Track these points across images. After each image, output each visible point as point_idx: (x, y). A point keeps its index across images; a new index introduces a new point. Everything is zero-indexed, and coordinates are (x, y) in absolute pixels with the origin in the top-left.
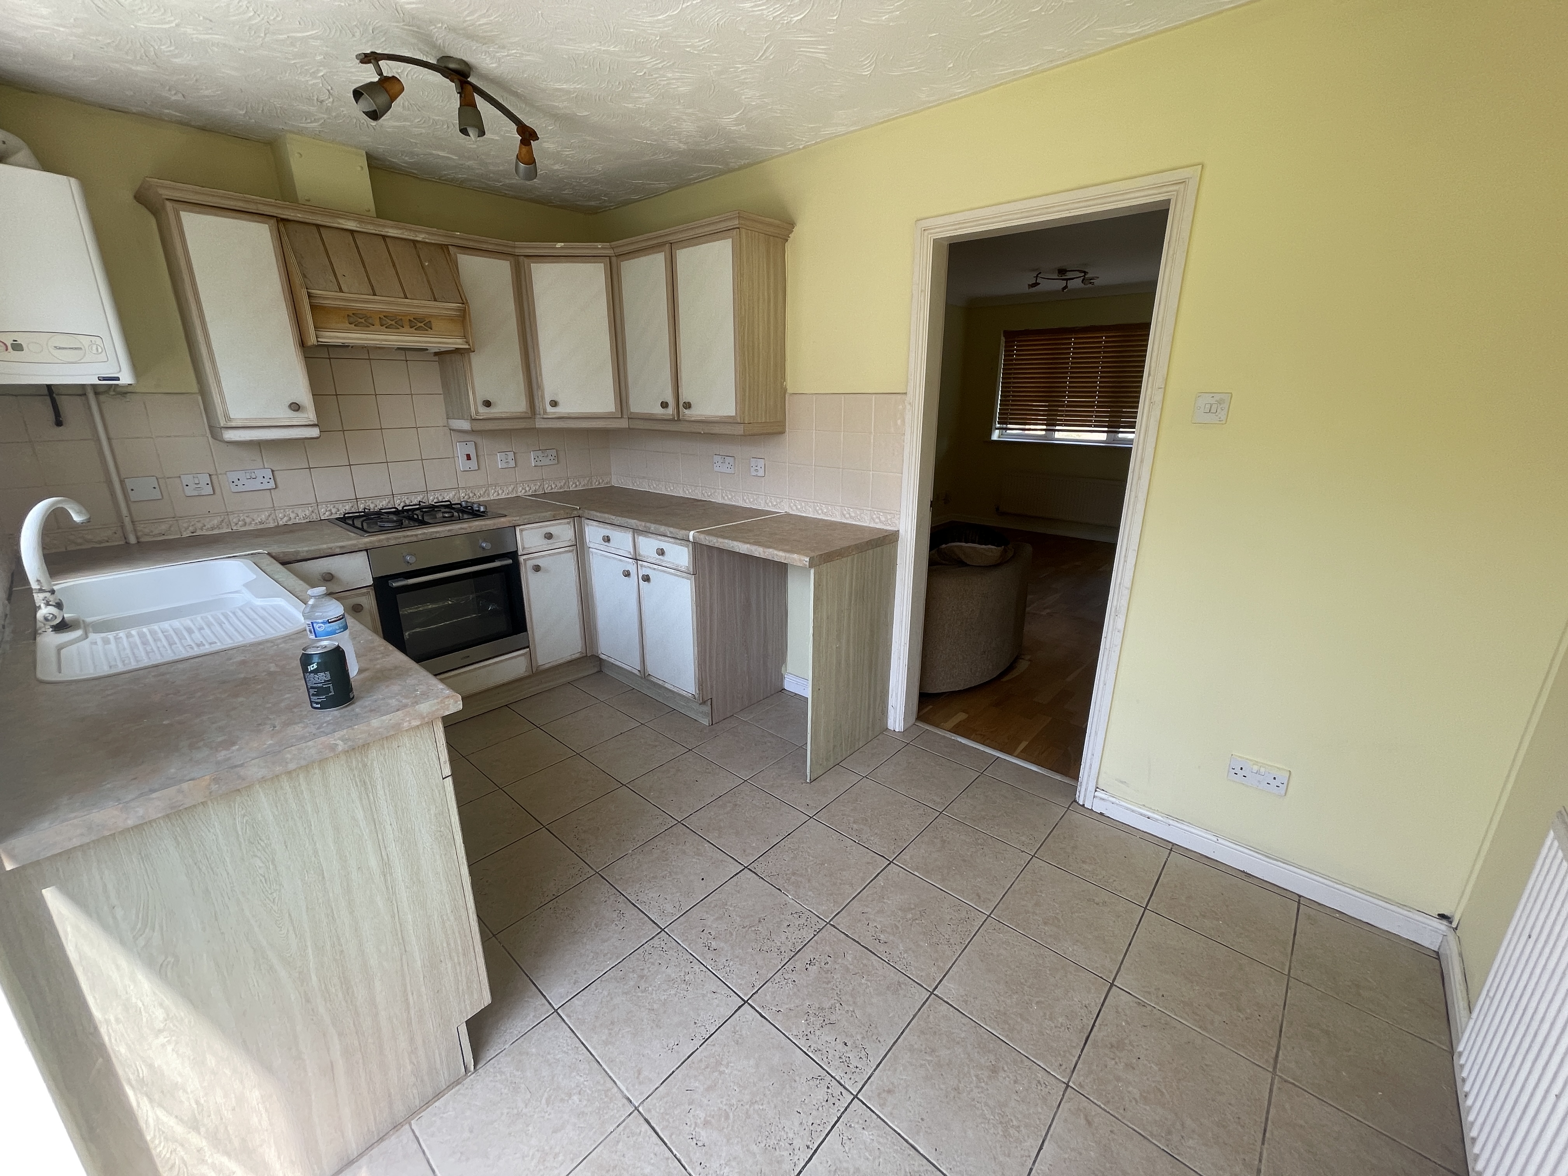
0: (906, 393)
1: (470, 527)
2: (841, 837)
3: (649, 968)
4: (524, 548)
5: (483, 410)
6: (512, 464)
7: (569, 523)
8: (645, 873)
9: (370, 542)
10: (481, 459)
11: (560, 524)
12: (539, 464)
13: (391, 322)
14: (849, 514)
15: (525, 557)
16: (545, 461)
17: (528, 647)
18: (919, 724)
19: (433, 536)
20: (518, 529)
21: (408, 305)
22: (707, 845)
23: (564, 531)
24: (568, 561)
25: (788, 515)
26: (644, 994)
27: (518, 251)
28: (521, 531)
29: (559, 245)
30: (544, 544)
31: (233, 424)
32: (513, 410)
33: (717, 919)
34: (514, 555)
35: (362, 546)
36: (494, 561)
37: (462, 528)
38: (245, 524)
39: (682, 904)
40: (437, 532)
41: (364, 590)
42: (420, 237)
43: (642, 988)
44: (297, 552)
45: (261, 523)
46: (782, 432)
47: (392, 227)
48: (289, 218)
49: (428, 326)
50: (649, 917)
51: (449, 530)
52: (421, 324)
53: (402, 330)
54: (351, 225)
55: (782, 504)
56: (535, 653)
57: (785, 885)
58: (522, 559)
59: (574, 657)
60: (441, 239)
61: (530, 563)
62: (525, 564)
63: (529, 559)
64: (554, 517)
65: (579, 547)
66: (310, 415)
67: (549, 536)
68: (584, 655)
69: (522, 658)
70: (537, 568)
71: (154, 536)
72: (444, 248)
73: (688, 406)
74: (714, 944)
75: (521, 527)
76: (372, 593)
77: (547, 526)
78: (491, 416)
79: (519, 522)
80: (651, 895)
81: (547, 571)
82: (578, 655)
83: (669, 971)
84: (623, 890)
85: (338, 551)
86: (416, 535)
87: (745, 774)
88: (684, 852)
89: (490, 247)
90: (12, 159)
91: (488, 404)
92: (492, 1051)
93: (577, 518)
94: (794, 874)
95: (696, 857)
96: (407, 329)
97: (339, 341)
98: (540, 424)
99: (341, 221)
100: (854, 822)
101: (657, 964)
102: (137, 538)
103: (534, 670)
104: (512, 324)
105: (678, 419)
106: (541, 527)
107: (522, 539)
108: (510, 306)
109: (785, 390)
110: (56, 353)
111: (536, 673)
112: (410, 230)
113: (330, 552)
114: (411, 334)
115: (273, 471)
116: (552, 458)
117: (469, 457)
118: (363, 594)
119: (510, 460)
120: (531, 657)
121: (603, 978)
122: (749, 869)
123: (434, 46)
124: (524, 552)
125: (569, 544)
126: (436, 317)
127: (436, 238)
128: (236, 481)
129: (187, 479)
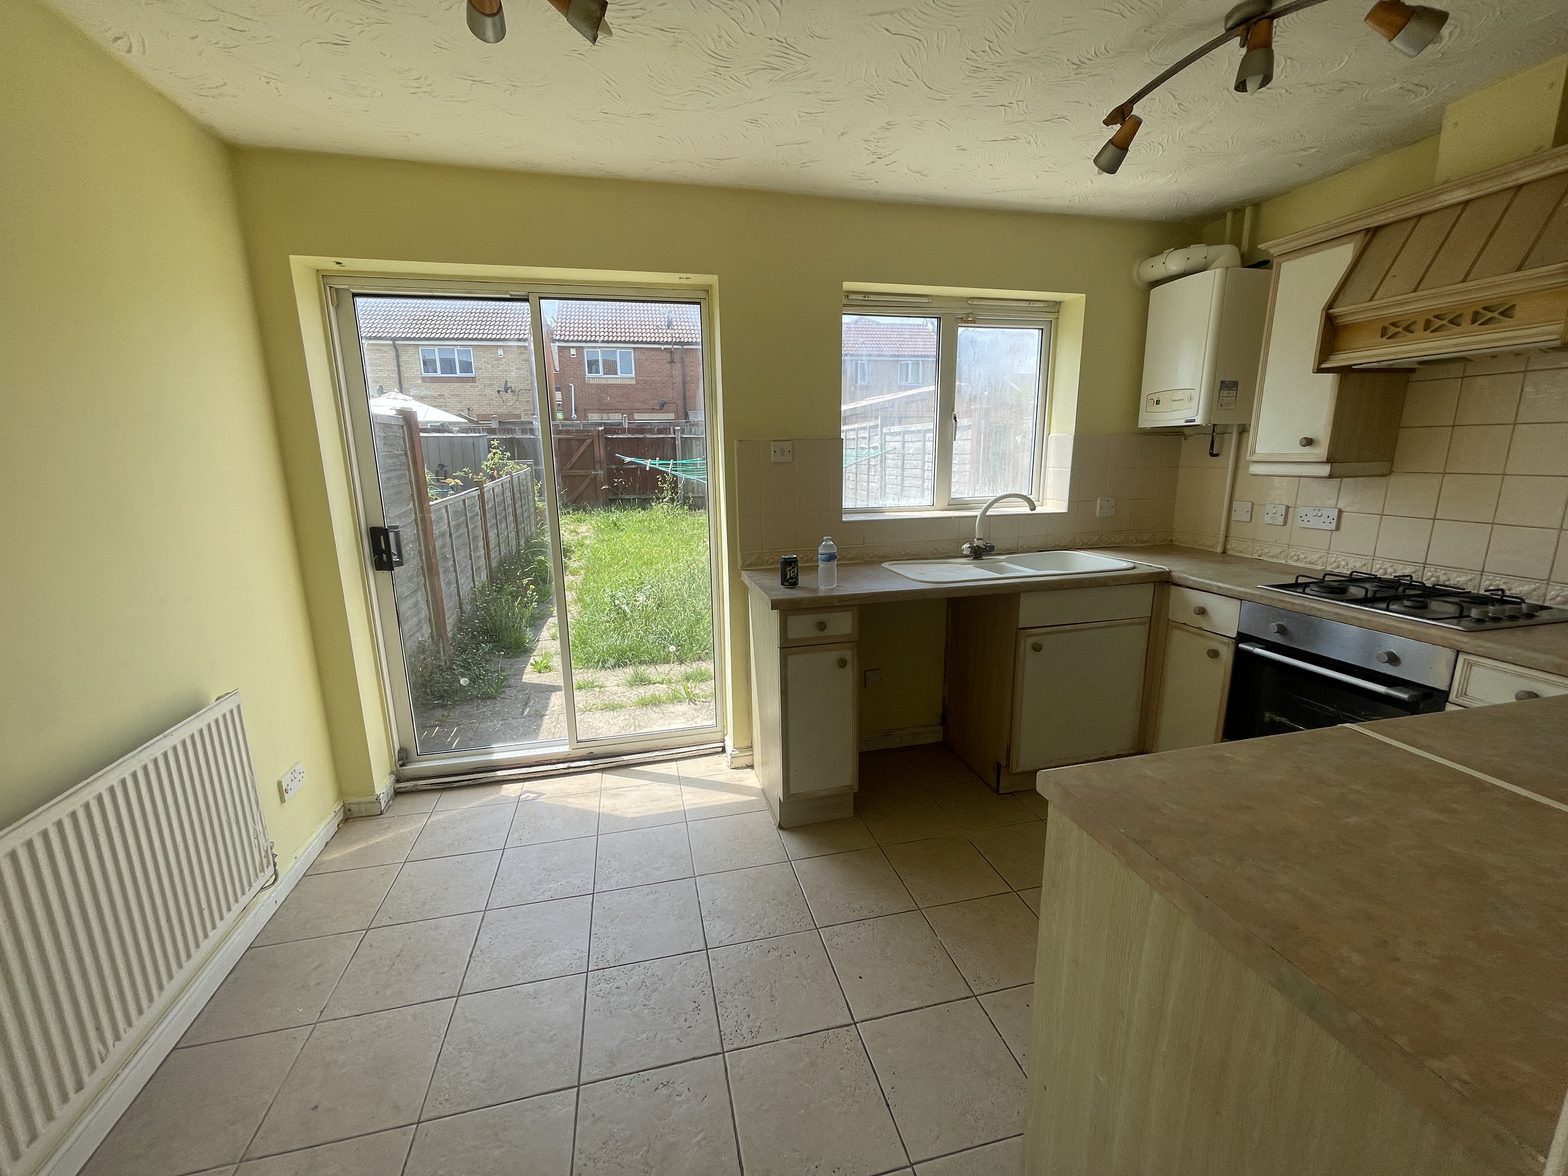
4: (1463, 694)
9: (1245, 593)
13: (1442, 321)
20: (1462, 658)
21: (1477, 290)
31: (1255, 459)
34: (1441, 696)
35: (1235, 594)
40: (1319, 610)
41: (1226, 640)
49: (1506, 312)
52: (1493, 313)
64: (1556, 668)
66: (1321, 452)
71: (1236, 551)
76: (1232, 647)
85: (1215, 590)
86: (1293, 604)
96: (1465, 326)
106: (1520, 675)
107: (1465, 678)
110: (1172, 404)
113: (1208, 588)
114: (1478, 333)
115: (1340, 512)
118: (1224, 643)
122: (850, 1025)
128: (1304, 516)
129: (1269, 508)
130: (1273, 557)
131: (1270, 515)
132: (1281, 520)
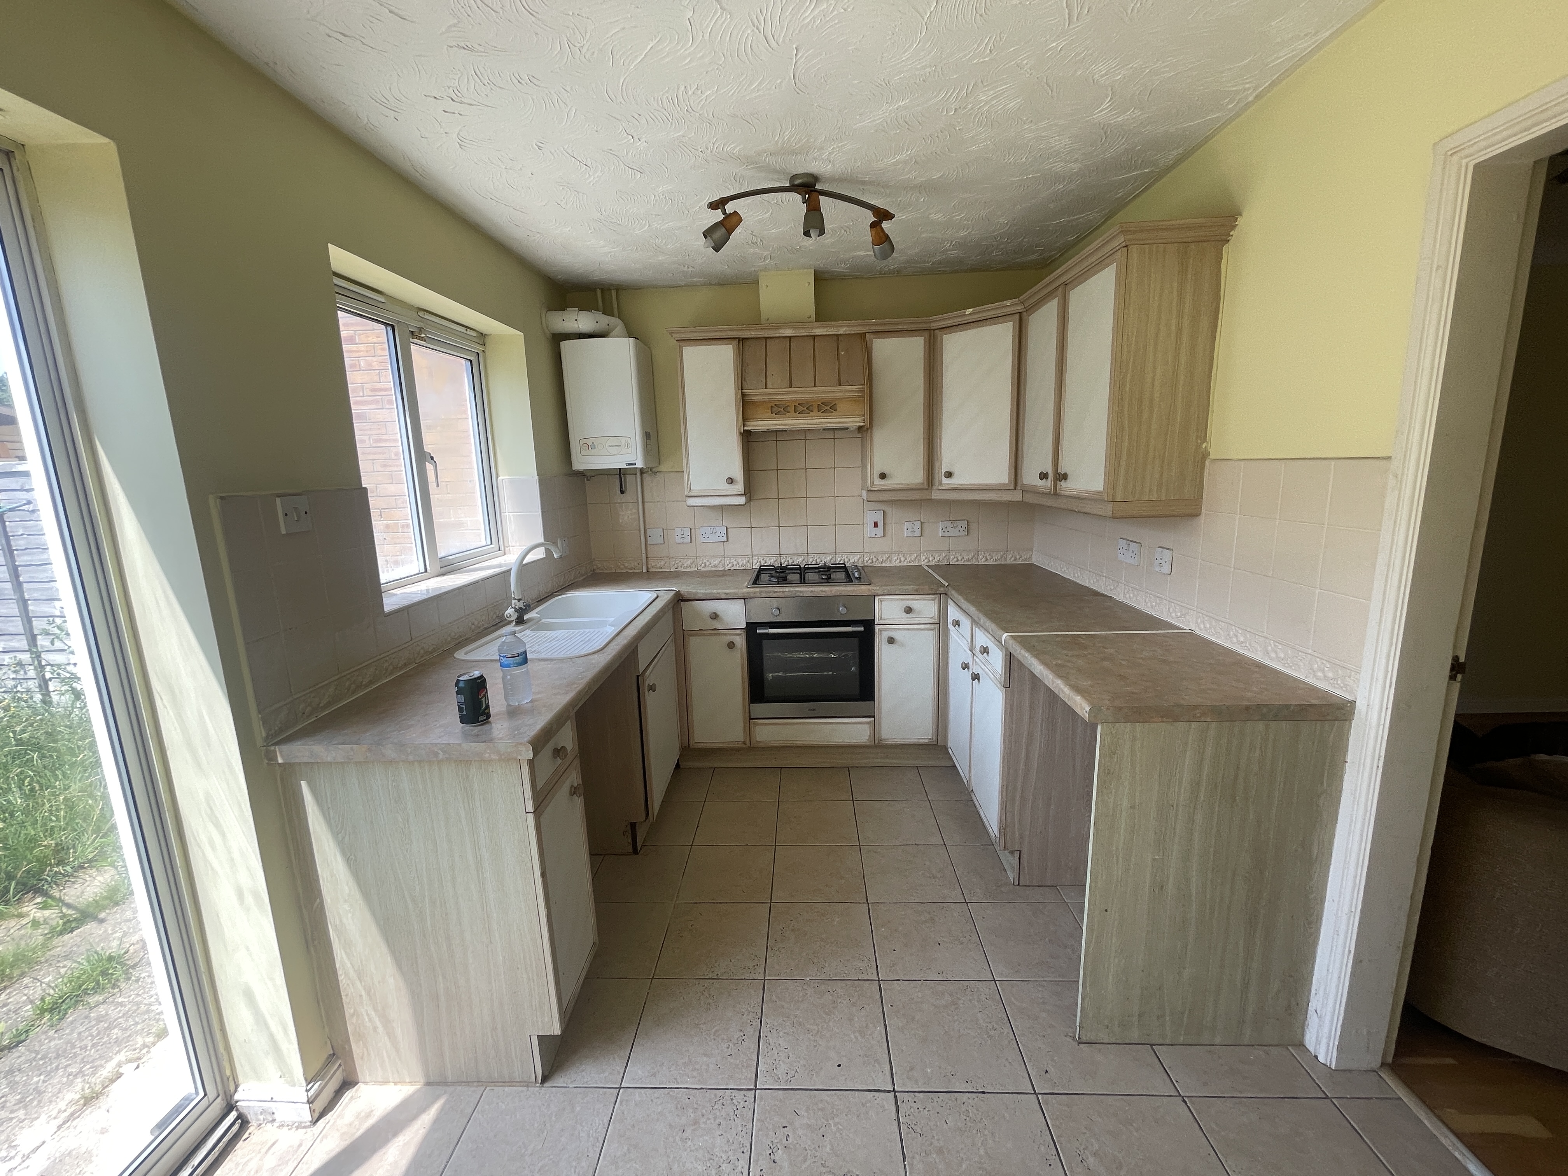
0: (1389, 458)
1: (831, 591)
2: (1054, 1160)
3: (709, 1119)
4: (880, 618)
5: (878, 482)
6: (918, 533)
7: (934, 600)
8: (798, 1012)
9: (748, 593)
10: (889, 527)
11: (924, 599)
12: (946, 534)
13: (804, 408)
14: (1276, 652)
15: (880, 627)
16: (954, 532)
17: (874, 717)
18: (1386, 1076)
19: (797, 595)
20: (877, 598)
21: (817, 393)
22: (880, 1028)
23: (926, 607)
24: (929, 638)
25: (1192, 634)
26: (680, 1143)
27: (934, 325)
28: (880, 601)
29: (969, 311)
30: (904, 617)
31: (692, 494)
32: (908, 482)
33: (809, 1126)
34: (869, 625)
35: (740, 595)
36: (849, 626)
37: (822, 591)
38: (705, 566)
39: (796, 1077)
40: (801, 592)
41: (738, 631)
42: (842, 331)
43: (686, 1134)
44: (696, 593)
45: (715, 566)
46: (1197, 515)
47: (818, 327)
48: (747, 337)
49: (833, 408)
50: (757, 1064)
51: (812, 591)
52: (828, 407)
53: (811, 414)
54: (788, 332)
55: (1188, 617)
56: (880, 724)
57: (917, 1156)
58: (877, 628)
59: (922, 741)
60: (860, 328)
61: (886, 635)
62: (880, 634)
63: (885, 630)
64: (917, 591)
65: (941, 626)
66: (740, 487)
67: (909, 610)
68: (935, 743)
69: (867, 726)
70: (891, 641)
71: (656, 568)
72: (863, 336)
73: (1065, 477)
74: (779, 1155)
75: (881, 597)
76: (744, 635)
77: (908, 600)
78: (886, 487)
79: (879, 592)
80: (781, 1041)
81: (902, 645)
82: (926, 741)
83: (719, 1140)
84: (766, 1015)
85: (723, 596)
86: (783, 592)
87: (1001, 971)
88: (851, 1020)
89: (905, 327)
90: (611, 334)
91: (883, 476)
92: (561, 1080)
93: (941, 594)
94: (940, 1151)
95: (857, 1034)
96: (815, 413)
97: (765, 428)
98: (936, 495)
99: (781, 331)
100: (1095, 1154)
101: (718, 1121)
102: (647, 568)
103: (876, 742)
104: (919, 398)
105: (1056, 494)
106: (902, 600)
107: (880, 609)
108: (918, 380)
109: (1205, 455)
110: (609, 449)
111: (877, 746)
112: (833, 327)
113: (718, 596)
114: (817, 417)
115: (727, 528)
116: (961, 530)
117: (876, 525)
118: (737, 635)
119: (916, 529)
120: (874, 727)
121: (672, 1092)
122: (896, 1097)
123: (775, 171)
124: (881, 622)
125: (931, 622)
126: (840, 399)
127: (855, 328)
128: (704, 534)
129: (678, 531)
130: (687, 567)
131: (680, 536)
132: (688, 540)
